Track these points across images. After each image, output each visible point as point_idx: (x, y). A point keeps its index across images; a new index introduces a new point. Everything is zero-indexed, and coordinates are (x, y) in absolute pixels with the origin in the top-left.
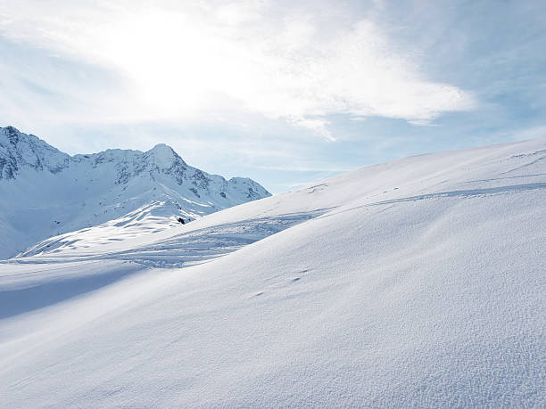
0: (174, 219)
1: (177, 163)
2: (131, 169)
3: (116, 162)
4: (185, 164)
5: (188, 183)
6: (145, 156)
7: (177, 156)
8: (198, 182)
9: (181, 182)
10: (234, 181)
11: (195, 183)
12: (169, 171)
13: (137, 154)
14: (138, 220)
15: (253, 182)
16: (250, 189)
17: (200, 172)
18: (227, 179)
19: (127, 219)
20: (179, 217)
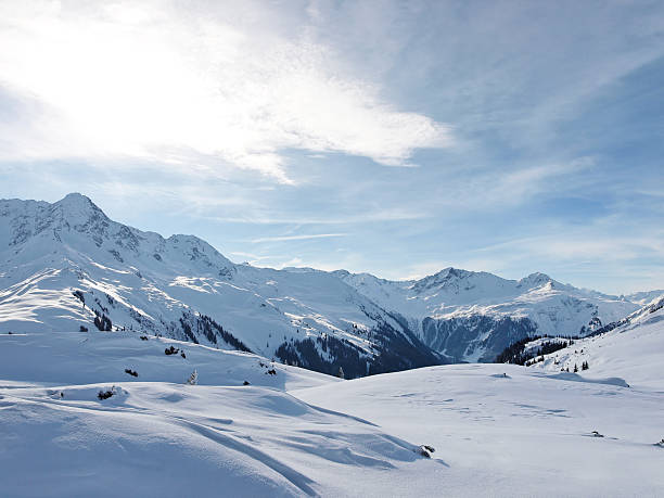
0: (68, 292)
1: (95, 218)
2: (32, 225)
3: (13, 216)
4: (107, 219)
5: (109, 243)
6: (51, 208)
7: (95, 208)
8: (124, 242)
9: (99, 242)
10: (175, 239)
11: (120, 243)
12: (83, 228)
13: (42, 206)
14: (19, 295)
15: (198, 240)
16: (195, 250)
17: (126, 229)
18: (166, 237)
19: (8, 293)
20: (76, 289)
